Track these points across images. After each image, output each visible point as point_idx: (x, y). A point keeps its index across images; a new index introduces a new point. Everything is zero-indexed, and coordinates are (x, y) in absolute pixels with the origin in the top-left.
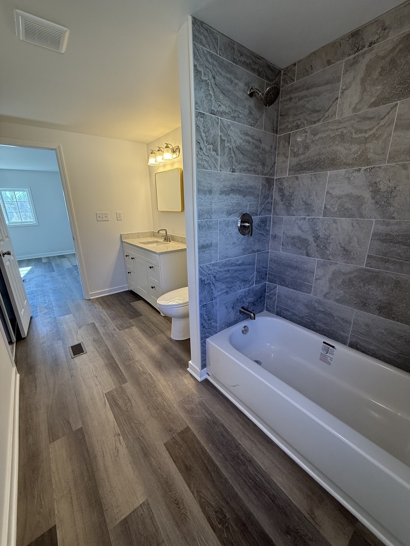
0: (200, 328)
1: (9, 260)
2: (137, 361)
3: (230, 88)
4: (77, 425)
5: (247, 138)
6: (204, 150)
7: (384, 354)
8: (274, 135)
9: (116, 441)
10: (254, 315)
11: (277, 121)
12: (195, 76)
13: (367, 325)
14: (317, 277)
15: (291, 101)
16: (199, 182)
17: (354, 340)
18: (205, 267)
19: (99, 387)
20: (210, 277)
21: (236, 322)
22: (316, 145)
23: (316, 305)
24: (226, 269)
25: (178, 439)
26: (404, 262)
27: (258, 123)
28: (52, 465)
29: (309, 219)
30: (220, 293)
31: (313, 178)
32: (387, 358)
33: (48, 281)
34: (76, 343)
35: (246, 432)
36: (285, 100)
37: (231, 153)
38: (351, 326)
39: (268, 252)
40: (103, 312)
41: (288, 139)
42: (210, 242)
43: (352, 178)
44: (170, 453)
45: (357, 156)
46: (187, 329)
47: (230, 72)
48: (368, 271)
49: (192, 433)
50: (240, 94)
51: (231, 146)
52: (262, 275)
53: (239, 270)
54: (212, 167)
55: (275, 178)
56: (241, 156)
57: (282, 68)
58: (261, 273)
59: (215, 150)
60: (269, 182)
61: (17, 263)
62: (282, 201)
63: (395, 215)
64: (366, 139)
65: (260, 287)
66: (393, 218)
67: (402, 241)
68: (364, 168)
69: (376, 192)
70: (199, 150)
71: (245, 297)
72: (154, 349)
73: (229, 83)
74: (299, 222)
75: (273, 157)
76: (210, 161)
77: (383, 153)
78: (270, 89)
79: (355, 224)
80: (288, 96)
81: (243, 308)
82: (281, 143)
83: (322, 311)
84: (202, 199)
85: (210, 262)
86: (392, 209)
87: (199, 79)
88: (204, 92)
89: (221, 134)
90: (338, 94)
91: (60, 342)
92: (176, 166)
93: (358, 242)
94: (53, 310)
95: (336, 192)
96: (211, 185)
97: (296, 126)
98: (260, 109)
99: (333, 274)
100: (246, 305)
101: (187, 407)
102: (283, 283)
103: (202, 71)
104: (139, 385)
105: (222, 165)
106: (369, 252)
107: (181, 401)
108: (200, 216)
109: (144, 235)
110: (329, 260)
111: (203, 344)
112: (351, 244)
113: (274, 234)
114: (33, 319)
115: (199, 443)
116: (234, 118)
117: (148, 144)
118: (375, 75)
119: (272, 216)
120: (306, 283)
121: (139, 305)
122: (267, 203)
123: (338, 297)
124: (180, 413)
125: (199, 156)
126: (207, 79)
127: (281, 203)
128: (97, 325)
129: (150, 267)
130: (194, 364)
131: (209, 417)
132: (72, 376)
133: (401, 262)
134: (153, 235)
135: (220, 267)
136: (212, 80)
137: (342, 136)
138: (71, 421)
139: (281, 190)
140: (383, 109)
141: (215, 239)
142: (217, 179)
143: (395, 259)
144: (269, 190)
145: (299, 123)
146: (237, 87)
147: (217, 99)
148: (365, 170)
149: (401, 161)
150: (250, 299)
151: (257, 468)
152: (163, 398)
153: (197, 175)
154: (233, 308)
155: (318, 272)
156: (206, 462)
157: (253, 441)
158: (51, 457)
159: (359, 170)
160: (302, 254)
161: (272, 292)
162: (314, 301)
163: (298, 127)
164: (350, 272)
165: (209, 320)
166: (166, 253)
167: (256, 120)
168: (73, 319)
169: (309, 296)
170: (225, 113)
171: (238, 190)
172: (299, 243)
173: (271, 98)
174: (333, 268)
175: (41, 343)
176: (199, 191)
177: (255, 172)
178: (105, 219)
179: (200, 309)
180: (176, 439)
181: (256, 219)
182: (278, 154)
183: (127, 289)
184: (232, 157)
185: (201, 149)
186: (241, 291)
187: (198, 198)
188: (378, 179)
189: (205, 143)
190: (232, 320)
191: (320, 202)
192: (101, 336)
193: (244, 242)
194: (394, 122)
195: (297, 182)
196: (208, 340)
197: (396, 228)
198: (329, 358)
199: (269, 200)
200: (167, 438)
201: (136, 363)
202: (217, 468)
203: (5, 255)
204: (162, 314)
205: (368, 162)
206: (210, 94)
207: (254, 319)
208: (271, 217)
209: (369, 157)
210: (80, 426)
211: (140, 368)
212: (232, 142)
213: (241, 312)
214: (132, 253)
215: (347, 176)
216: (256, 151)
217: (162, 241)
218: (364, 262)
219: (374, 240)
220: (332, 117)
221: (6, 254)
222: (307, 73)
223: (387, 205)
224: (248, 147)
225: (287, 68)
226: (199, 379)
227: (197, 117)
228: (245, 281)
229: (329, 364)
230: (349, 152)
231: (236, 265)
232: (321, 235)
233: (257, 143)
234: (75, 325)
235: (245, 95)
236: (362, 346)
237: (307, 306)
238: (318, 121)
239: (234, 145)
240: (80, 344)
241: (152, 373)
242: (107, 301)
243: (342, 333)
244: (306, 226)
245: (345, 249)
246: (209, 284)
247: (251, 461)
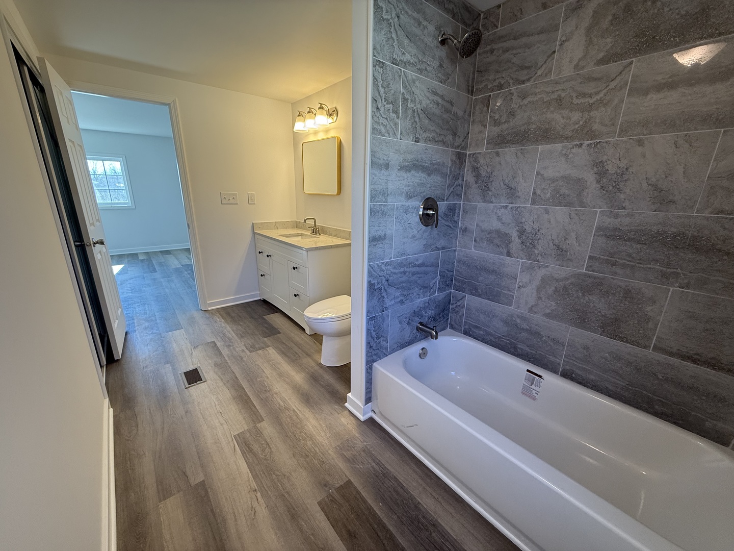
0: (367, 348)
1: (100, 252)
2: (276, 394)
3: (418, 31)
4: (196, 478)
5: (436, 98)
6: (382, 109)
7: (607, 385)
8: (469, 97)
9: (251, 498)
10: (437, 333)
11: (473, 79)
12: (374, 13)
13: (586, 348)
14: (520, 284)
15: (491, 53)
16: (373, 153)
17: (568, 367)
18: (376, 266)
19: (225, 426)
20: (382, 280)
21: (410, 343)
22: (525, 111)
23: (518, 321)
24: (402, 270)
25: (337, 496)
26: (637, 265)
27: (450, 80)
28: (163, 531)
29: (511, 208)
30: (393, 302)
31: (519, 154)
32: (612, 391)
33: (149, 285)
34: (191, 368)
35: (427, 488)
36: (484, 52)
37: (414, 117)
38: (564, 349)
39: (455, 251)
40: (226, 328)
41: (487, 102)
42: (384, 233)
43: (571, 155)
44: (326, 515)
45: (579, 127)
46: (347, 351)
47: (419, 11)
48: (590, 276)
49: (355, 488)
50: (429, 40)
51: (415, 108)
52: (447, 281)
53: (418, 273)
54: (391, 134)
55: (468, 153)
56: (427, 121)
57: (483, 10)
58: (445, 278)
59: (396, 112)
60: (460, 158)
61: (110, 257)
62: (476, 183)
63: (626, 204)
64: (591, 105)
65: (444, 296)
66: (624, 208)
67: (634, 238)
68: (588, 142)
69: (602, 173)
70: (375, 110)
71: (424, 308)
72: (298, 378)
73: (416, 25)
74: (498, 211)
75: (466, 126)
76: (388, 126)
77: (613, 125)
78: (469, 35)
79: (573, 215)
80: (489, 47)
81: (421, 323)
82: (477, 108)
83: (527, 330)
84: (376, 176)
85: (383, 259)
86: (622, 196)
87: (379, 17)
88: (385, 35)
89: (404, 91)
90: (556, 46)
91: (168, 367)
92: (332, 134)
93: (576, 239)
94: (157, 324)
95: (550, 173)
96: (389, 157)
97: (498, 86)
98: (453, 61)
99: (543, 279)
100: (425, 320)
101: (348, 454)
102: (475, 292)
103: (384, 7)
104: (281, 424)
105: (403, 131)
106: (590, 252)
107: (338, 446)
108: (372, 198)
109: (284, 225)
110: (538, 261)
111: (369, 370)
112: (567, 242)
113: (464, 227)
114: (128, 335)
115: (365, 501)
116: (420, 71)
117: (294, 104)
118: (605, 23)
119: (462, 202)
120: (505, 292)
121: (275, 319)
122: (457, 186)
123: (548, 311)
124: (337, 462)
125: (375, 118)
126: (389, 17)
127: (475, 185)
128: (219, 344)
129: (294, 268)
130: (355, 399)
131: (376, 467)
132: (186, 412)
133: (632, 266)
134: (297, 225)
135: (395, 268)
136: (396, 19)
137: (559, 100)
138: (188, 472)
139: (475, 169)
140: (613, 68)
141: (389, 229)
142: (396, 150)
143: (624, 261)
144: (460, 168)
145: (502, 82)
146: (426, 31)
147: (401, 45)
148: (588, 145)
149: (636, 135)
150: (431, 313)
151: (444, 534)
152: (314, 443)
153: (372, 143)
154: (408, 323)
155: (523, 278)
156: (376, 526)
157: (437, 500)
158: (162, 519)
159: (580, 145)
160: (501, 254)
161: (459, 304)
162: (515, 316)
163: (500, 87)
164: (566, 278)
165: (378, 338)
166: (317, 249)
167: (448, 76)
168: (185, 336)
169: (509, 309)
170: (410, 64)
171: (421, 166)
172: (499, 240)
173: (469, 48)
174: (542, 272)
175: (142, 367)
176: (373, 164)
177: (444, 143)
178: (232, 201)
179: (368, 323)
180: (334, 495)
181: (442, 206)
182: (473, 121)
183: (259, 298)
184: (416, 122)
185: (378, 108)
186: (419, 301)
187: (371, 174)
188: (605, 158)
189: (383, 102)
190: (407, 338)
191: (526, 186)
192: (225, 360)
193: (426, 235)
194: (627, 85)
195: (497, 159)
196: (375, 364)
197: (627, 220)
198: (534, 392)
199: (460, 181)
200: (321, 496)
201: (275, 395)
202: (391, 534)
203: (97, 245)
204: (307, 331)
205: (592, 135)
206: (392, 38)
207: (436, 338)
208: (460, 203)
209: (593, 128)
210: (201, 478)
211: (281, 402)
212: (417, 102)
213: (418, 329)
214: (268, 248)
215: (564, 152)
216: (446, 116)
217: (309, 234)
218: (583, 265)
219: (598, 236)
220: (546, 75)
221: (97, 243)
222: (515, 18)
223: (616, 190)
224: (437, 111)
225: (489, 10)
226: (362, 418)
227: (374, 66)
228: (425, 288)
229: (534, 399)
230: (568, 121)
231: (415, 266)
232: (529, 229)
233: (448, 105)
234: (189, 344)
235: (436, 42)
236: (579, 375)
237: (506, 322)
238: (528, 80)
239: (419, 106)
240: (196, 370)
241: (298, 409)
242: (231, 313)
243: (552, 358)
244: (507, 216)
245: (559, 248)
246: (380, 289)
247: (435, 525)
